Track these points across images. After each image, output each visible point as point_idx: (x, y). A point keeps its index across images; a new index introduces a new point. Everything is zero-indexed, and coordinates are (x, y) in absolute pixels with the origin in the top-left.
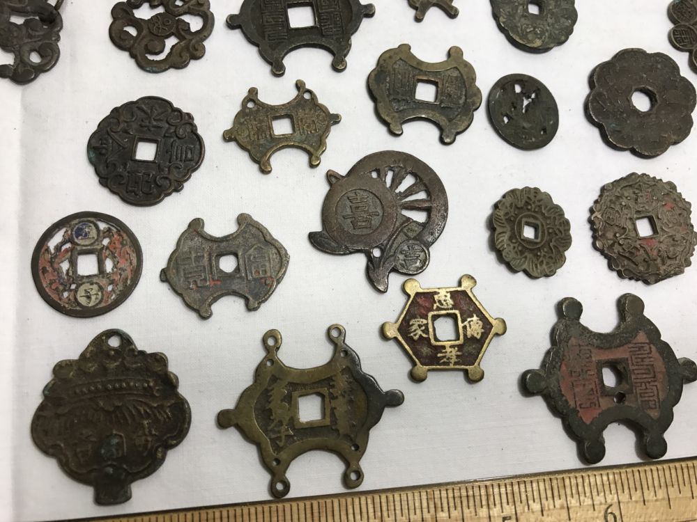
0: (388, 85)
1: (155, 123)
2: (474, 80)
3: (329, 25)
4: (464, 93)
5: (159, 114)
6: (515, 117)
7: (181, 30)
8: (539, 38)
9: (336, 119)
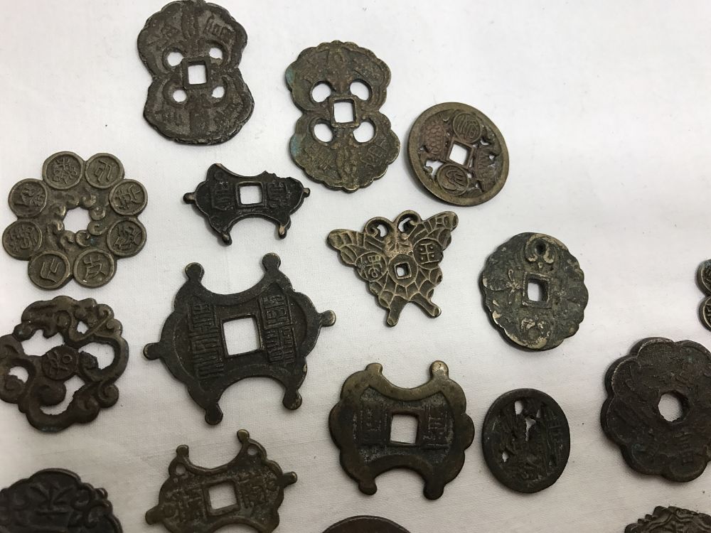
0: (355, 426)
1: (56, 509)
2: (463, 407)
3: (277, 346)
4: (451, 426)
5: (61, 495)
6: (516, 452)
7: (85, 369)
8: (543, 336)
9: (290, 480)
